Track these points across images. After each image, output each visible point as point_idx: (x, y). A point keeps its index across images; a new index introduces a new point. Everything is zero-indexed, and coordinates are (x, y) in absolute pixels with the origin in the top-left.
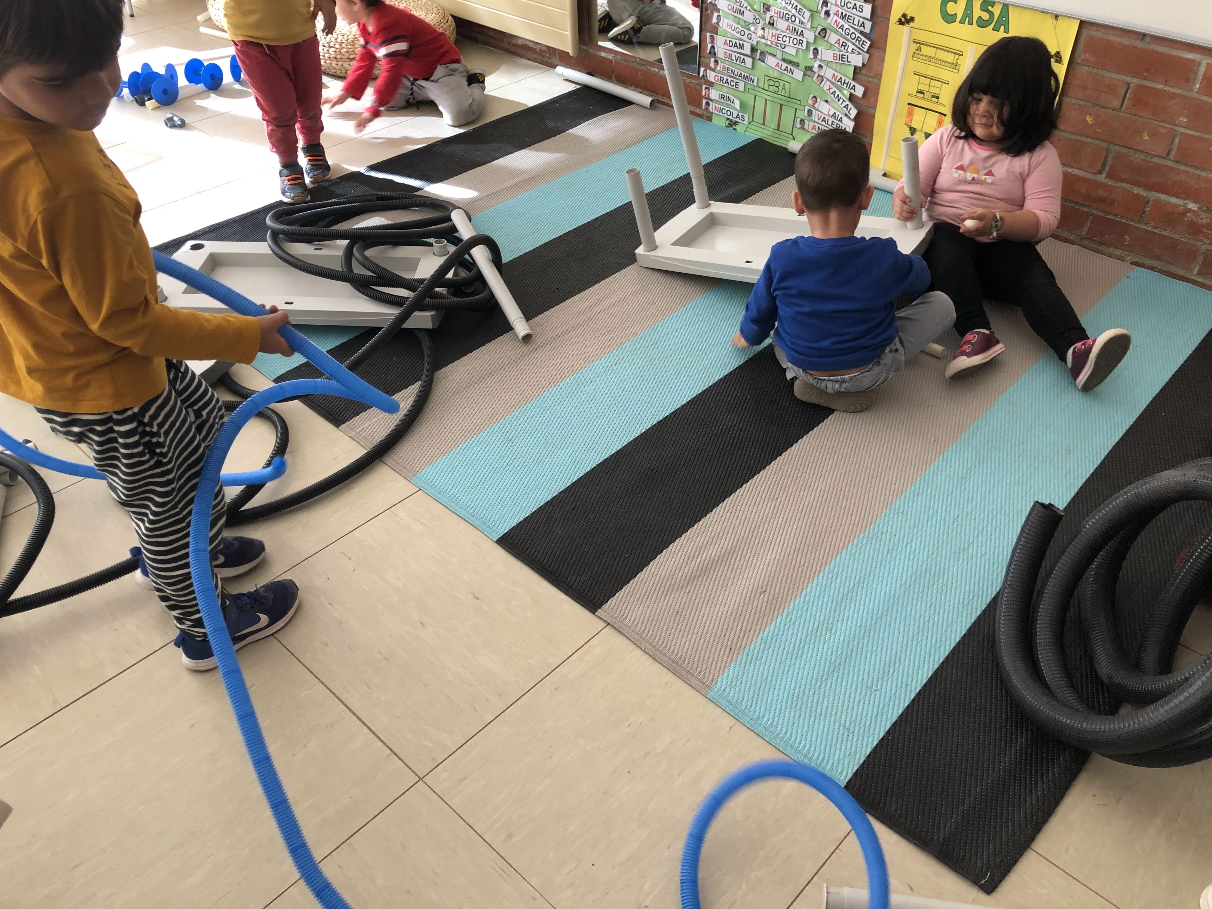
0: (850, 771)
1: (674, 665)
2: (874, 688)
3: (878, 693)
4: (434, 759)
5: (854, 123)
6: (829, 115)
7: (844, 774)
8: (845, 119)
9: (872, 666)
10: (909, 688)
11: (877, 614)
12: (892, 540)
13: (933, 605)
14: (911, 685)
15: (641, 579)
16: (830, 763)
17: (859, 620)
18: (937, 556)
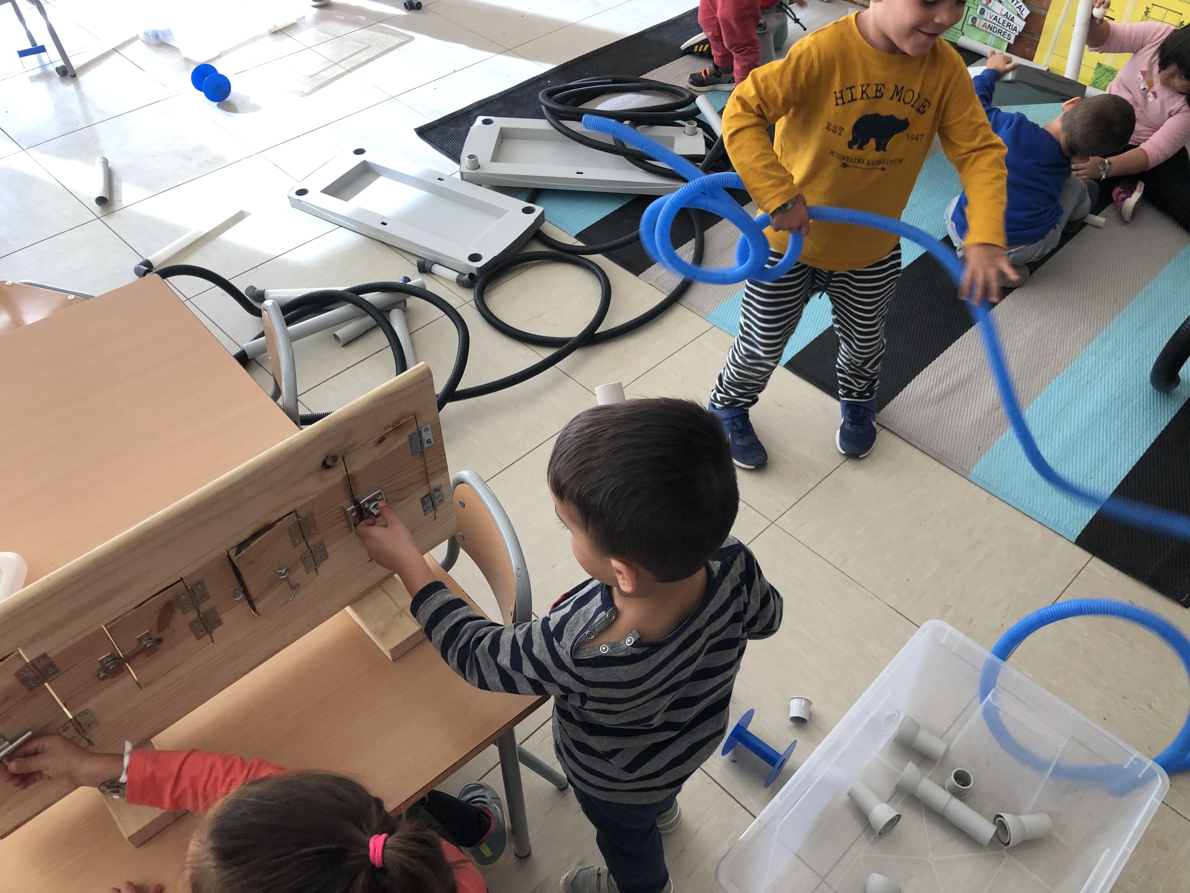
0: (1079, 529)
1: (939, 456)
2: (1089, 476)
3: (1092, 480)
4: (779, 511)
5: (1025, 23)
6: (1002, 15)
7: (1075, 531)
8: (1017, 19)
9: (1086, 462)
10: (1115, 477)
11: (1085, 426)
12: (1089, 375)
13: (1127, 422)
14: (1117, 475)
15: (902, 396)
16: (1064, 523)
17: (1072, 430)
18: (1126, 387)
